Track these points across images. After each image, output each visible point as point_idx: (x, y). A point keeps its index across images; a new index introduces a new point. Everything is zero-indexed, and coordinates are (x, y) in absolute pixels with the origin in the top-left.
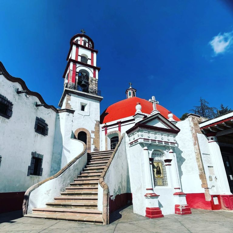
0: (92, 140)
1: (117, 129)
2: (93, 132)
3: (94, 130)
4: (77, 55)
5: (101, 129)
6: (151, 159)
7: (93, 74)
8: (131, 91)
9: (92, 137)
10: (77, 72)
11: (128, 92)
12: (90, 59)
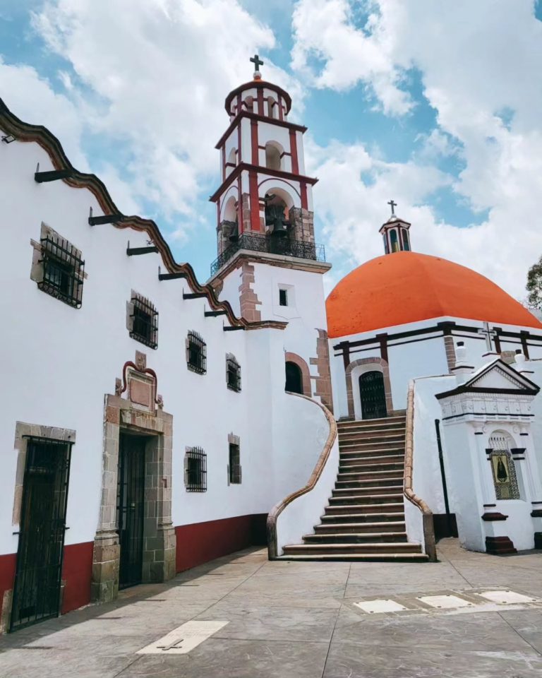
0: (313, 382)
1: (377, 353)
2: (313, 361)
3: (316, 356)
4: (255, 147)
5: (332, 352)
6: (488, 451)
7: (301, 197)
8: (396, 229)
9: (312, 374)
10: (261, 199)
11: (386, 229)
12: (288, 154)
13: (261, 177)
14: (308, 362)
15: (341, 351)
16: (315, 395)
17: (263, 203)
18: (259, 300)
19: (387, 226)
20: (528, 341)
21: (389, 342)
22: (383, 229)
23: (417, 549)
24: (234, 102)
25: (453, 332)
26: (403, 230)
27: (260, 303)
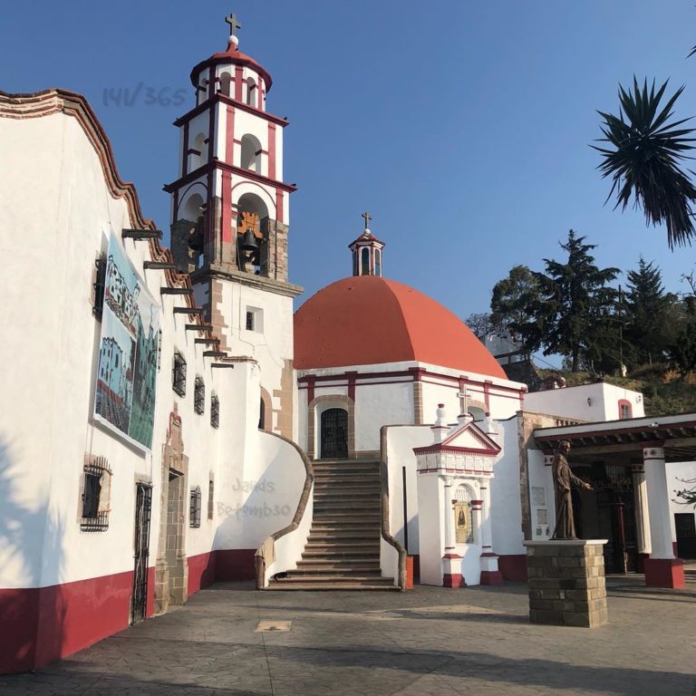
0: (275, 416)
1: (343, 391)
2: (276, 393)
3: (280, 388)
4: (230, 140)
5: (296, 385)
6: (454, 502)
7: (276, 207)
8: (369, 248)
9: (274, 408)
10: (234, 206)
11: (358, 247)
12: (266, 153)
13: (236, 179)
14: (271, 394)
15: (305, 384)
16: (276, 429)
17: (236, 210)
18: (226, 323)
19: (360, 243)
20: (491, 391)
21: (358, 381)
22: (355, 246)
23: (391, 581)
24: (206, 75)
25: (423, 378)
26: (376, 250)
27: (227, 327)
